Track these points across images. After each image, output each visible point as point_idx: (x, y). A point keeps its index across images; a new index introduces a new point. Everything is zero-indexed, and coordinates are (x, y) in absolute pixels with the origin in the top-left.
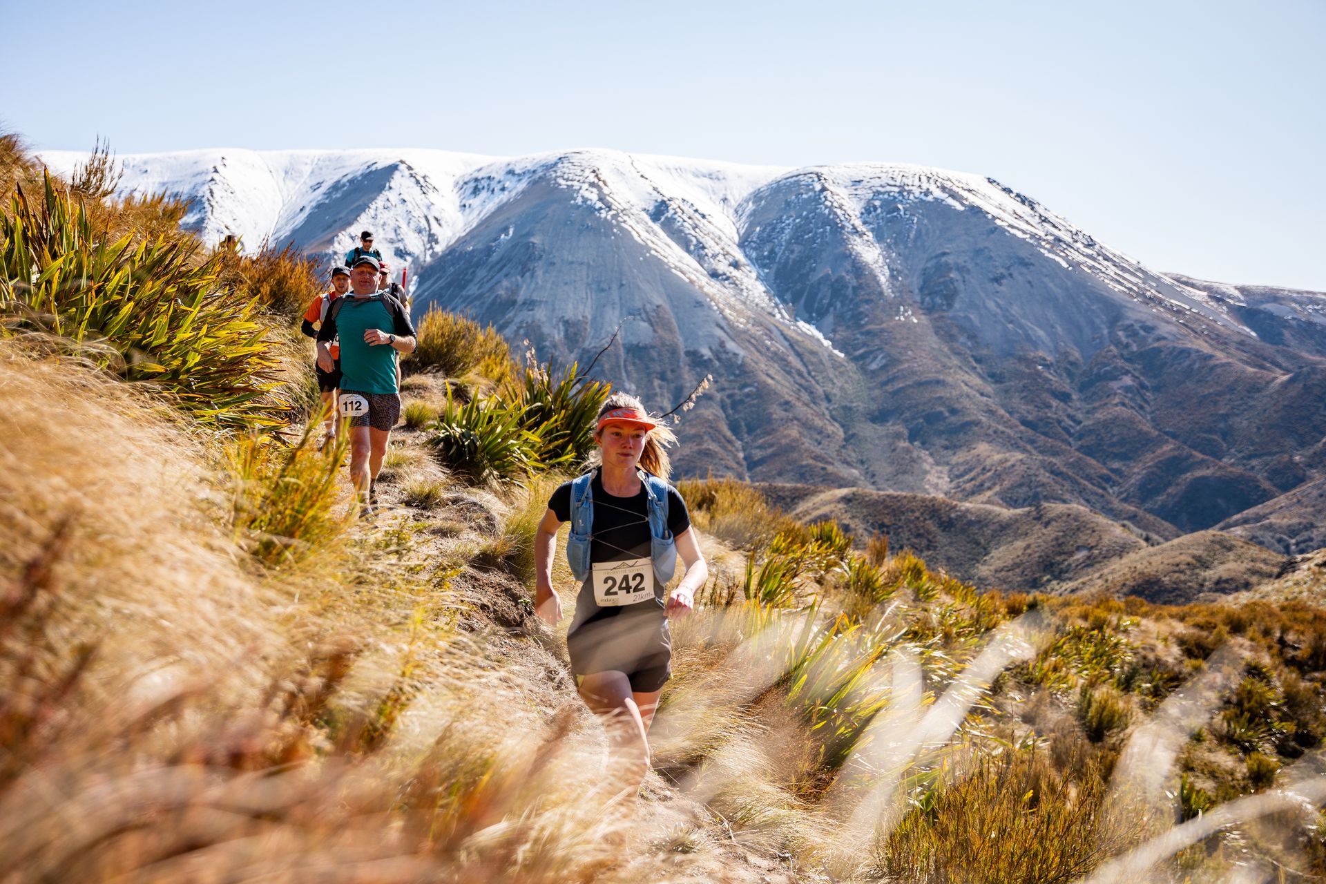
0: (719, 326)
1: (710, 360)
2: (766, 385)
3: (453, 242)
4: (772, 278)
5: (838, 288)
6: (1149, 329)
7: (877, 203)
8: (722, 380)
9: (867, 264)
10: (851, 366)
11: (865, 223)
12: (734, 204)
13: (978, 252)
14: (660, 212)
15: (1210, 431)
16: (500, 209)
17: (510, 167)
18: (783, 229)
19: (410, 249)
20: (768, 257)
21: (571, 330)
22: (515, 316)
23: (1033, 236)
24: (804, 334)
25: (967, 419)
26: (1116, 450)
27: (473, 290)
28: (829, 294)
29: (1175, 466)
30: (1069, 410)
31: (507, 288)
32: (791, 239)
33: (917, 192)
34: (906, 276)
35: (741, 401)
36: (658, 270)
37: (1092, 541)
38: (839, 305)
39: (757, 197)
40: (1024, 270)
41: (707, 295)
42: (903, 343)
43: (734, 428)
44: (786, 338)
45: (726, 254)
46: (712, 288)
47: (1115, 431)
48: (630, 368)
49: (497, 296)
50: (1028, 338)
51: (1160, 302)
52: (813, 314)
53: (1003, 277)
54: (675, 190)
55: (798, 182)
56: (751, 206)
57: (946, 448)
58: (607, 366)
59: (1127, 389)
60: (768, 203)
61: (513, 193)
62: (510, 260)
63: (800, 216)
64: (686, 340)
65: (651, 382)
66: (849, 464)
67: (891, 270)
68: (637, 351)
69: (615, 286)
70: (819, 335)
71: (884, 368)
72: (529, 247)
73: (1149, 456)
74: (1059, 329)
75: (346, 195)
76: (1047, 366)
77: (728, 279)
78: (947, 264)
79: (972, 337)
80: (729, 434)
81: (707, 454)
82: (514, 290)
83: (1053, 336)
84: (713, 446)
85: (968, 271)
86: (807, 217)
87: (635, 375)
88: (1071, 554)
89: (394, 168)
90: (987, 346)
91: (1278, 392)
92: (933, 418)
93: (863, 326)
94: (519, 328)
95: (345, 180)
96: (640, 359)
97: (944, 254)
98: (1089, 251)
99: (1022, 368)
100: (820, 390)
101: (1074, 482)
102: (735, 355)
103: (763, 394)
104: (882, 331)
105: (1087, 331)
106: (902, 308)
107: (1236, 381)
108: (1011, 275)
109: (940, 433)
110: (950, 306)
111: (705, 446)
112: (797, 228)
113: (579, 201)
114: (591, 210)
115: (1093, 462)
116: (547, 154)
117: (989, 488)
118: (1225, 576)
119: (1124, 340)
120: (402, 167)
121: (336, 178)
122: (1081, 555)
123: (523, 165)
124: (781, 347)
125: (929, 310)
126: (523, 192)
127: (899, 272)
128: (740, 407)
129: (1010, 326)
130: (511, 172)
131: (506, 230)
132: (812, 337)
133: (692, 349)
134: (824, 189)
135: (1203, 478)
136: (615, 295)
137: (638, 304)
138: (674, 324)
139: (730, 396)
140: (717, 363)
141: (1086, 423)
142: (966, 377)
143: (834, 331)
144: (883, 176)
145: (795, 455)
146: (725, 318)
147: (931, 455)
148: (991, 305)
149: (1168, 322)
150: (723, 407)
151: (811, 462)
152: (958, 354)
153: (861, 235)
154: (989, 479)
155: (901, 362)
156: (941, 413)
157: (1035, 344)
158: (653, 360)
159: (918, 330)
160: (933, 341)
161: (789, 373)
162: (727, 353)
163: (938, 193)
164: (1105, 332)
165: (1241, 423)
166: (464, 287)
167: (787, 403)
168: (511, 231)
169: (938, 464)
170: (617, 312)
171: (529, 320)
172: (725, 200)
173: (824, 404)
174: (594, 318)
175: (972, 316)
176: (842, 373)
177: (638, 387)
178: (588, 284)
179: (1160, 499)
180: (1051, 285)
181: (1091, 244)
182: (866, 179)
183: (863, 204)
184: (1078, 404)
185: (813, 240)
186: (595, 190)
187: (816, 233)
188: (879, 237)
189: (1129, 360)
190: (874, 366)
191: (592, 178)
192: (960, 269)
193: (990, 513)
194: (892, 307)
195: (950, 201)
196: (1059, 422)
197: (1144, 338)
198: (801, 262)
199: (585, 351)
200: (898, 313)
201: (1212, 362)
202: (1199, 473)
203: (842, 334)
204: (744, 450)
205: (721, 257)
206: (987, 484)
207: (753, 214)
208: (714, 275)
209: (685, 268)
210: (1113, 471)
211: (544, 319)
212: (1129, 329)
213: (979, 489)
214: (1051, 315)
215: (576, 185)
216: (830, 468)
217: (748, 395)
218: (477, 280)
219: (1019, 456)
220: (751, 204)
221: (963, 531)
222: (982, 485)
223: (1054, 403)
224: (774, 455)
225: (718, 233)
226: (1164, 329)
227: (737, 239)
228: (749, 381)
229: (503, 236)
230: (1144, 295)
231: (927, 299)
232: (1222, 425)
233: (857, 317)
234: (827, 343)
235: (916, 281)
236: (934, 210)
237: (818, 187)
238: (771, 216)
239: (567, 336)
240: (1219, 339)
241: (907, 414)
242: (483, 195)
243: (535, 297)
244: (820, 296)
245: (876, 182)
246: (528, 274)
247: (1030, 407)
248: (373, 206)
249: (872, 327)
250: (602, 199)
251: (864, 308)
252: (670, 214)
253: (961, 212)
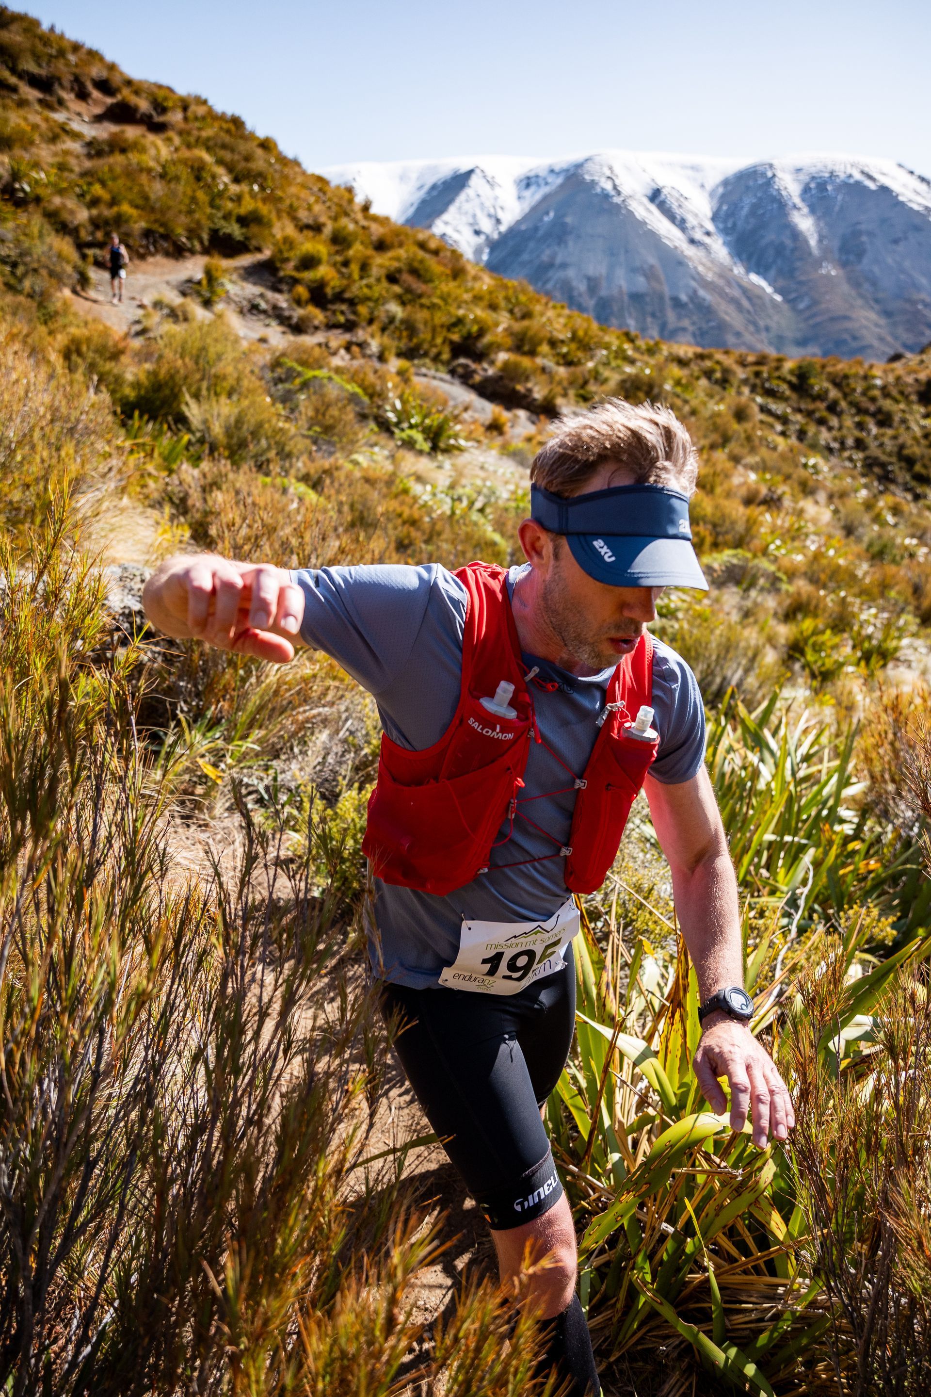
0: (694, 278)
1: (686, 304)
2: (725, 320)
3: (512, 223)
4: (734, 243)
5: (780, 250)
7: (813, 185)
8: (695, 318)
9: (802, 232)
10: (786, 307)
11: (803, 200)
12: (709, 188)
13: (884, 221)
14: (655, 196)
16: (545, 198)
17: (552, 167)
18: (743, 207)
19: (484, 229)
20: (732, 228)
21: (592, 284)
22: (554, 274)
23: (925, 208)
24: (753, 283)
25: (864, 343)
27: (525, 257)
28: (773, 254)
31: (549, 256)
32: (749, 214)
33: (843, 176)
34: (830, 240)
36: (653, 237)
38: (780, 262)
39: (726, 183)
40: (917, 233)
41: (686, 256)
42: (824, 290)
44: (740, 286)
45: (702, 226)
46: (690, 251)
48: (631, 310)
49: (542, 261)
50: (915, 285)
52: (761, 269)
53: (900, 239)
54: (666, 180)
55: (755, 172)
56: (721, 190)
60: (734, 187)
61: (554, 187)
62: (551, 235)
63: (756, 197)
64: (671, 289)
65: (644, 320)
67: (820, 235)
68: (636, 298)
69: (623, 251)
70: (763, 283)
71: (808, 308)
72: (564, 225)
75: (440, 193)
76: (926, 305)
77: (702, 244)
78: (860, 231)
79: (874, 284)
82: (553, 256)
85: (876, 235)
86: (761, 198)
87: (634, 315)
89: (471, 172)
90: (884, 291)
92: (839, 343)
93: (796, 277)
95: (440, 182)
96: (639, 303)
97: (859, 223)
99: (908, 306)
100: (762, 323)
102: (704, 299)
103: (722, 327)
104: (810, 280)
106: (825, 264)
108: (907, 238)
110: (860, 261)
112: (754, 206)
114: (606, 196)
116: (579, 157)
120: (478, 171)
121: (434, 181)
123: (560, 165)
124: (736, 293)
125: (844, 264)
126: (561, 185)
127: (826, 237)
129: (902, 277)
130: (552, 171)
131: (547, 213)
132: (760, 287)
133: (674, 295)
134: (774, 176)
136: (623, 258)
137: (638, 264)
138: (662, 277)
140: (692, 306)
142: (867, 314)
143: (776, 281)
144: (819, 164)
146: (698, 273)
148: (889, 260)
152: (861, 296)
153: (799, 209)
156: (846, 339)
157: (919, 289)
158: (647, 303)
159: (836, 279)
160: (845, 288)
161: (742, 311)
162: (699, 297)
163: (858, 176)
166: (520, 255)
168: (552, 214)
170: (624, 271)
171: (563, 277)
172: (702, 186)
173: (764, 335)
174: (608, 275)
175: (875, 269)
176: (779, 312)
178: (604, 251)
182: (806, 168)
183: (802, 186)
185: (764, 214)
186: (610, 182)
187: (767, 209)
188: (813, 210)
190: (801, 306)
191: (608, 173)
192: (870, 234)
194: (818, 264)
195: (868, 182)
198: (755, 231)
199: (601, 298)
200: (822, 267)
203: (781, 283)
205: (698, 228)
207: (723, 196)
208: (692, 241)
209: (672, 236)
211: (573, 276)
215: (597, 178)
217: (713, 328)
218: (528, 250)
220: (721, 188)
225: (697, 211)
227: (709, 214)
228: (713, 317)
229: (546, 218)
231: (844, 258)
233: (793, 271)
234: (769, 290)
235: (836, 244)
236: (854, 189)
237: (769, 174)
238: (735, 198)
239: (589, 287)
242: (533, 188)
243: (568, 260)
244: (767, 255)
245: (813, 170)
246: (563, 245)
248: (458, 199)
249: (803, 278)
250: (615, 187)
251: (798, 264)
252: (662, 197)
253: (873, 192)
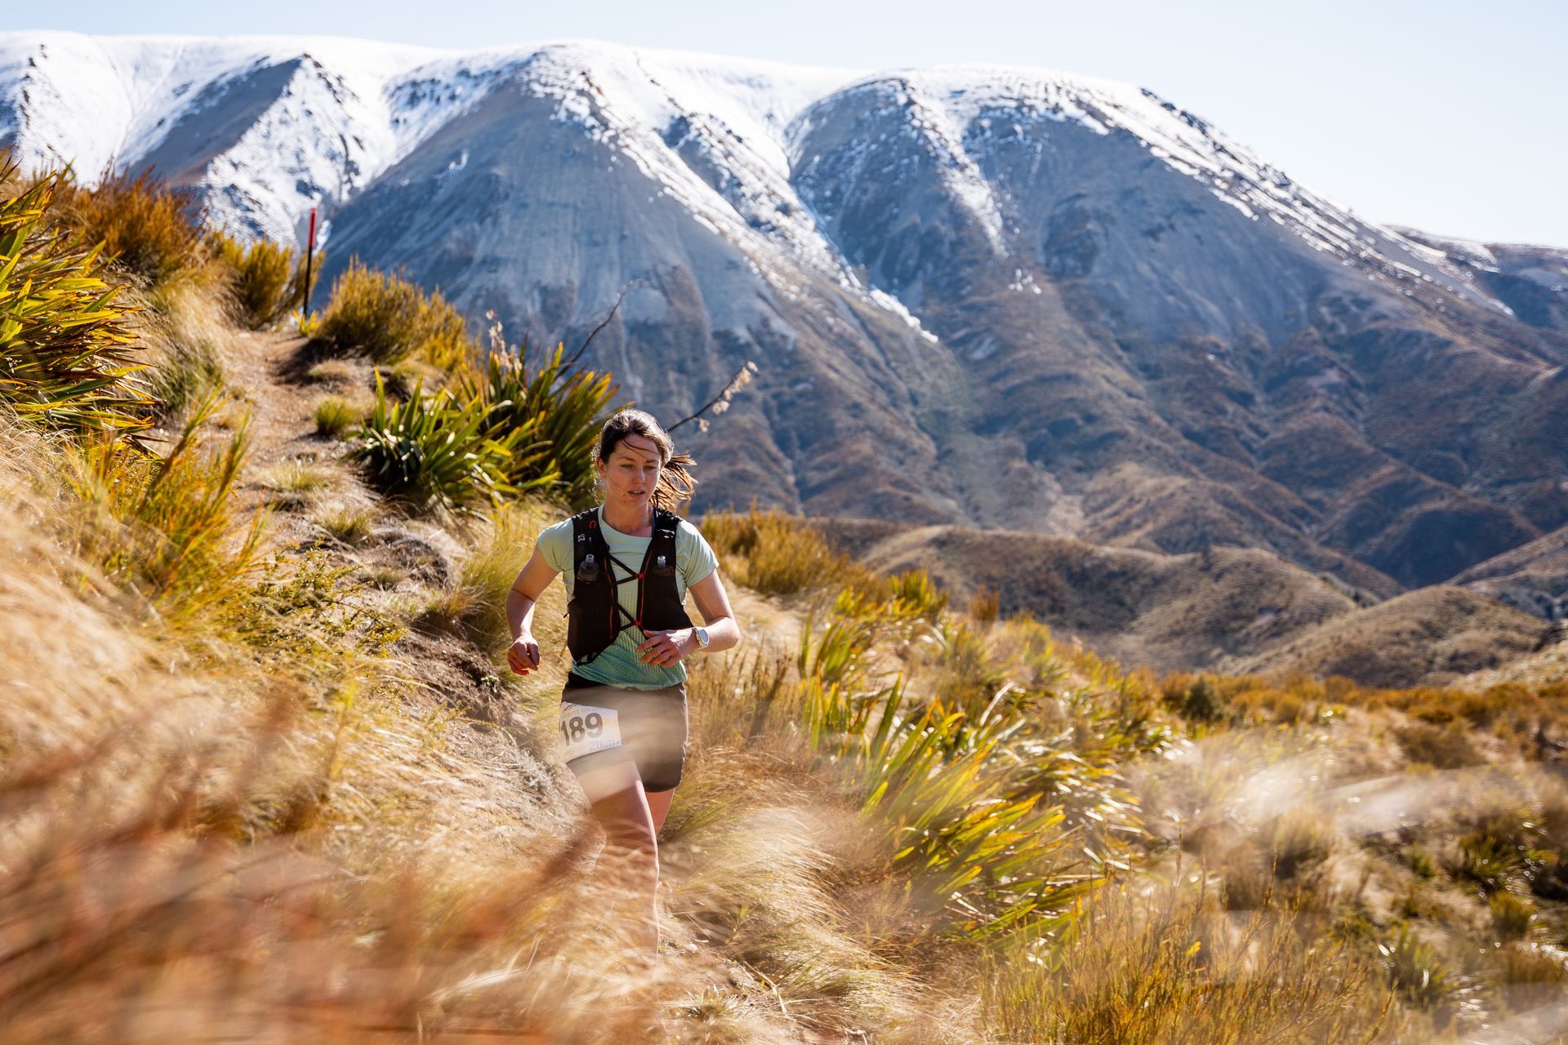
0: (761, 296)
1: (748, 345)
2: (826, 381)
3: (381, 172)
4: (836, 228)
5: (929, 244)
6: (1363, 304)
7: (986, 123)
8: (765, 374)
9: (970, 210)
10: (947, 355)
11: (968, 151)
12: (783, 121)
13: (1127, 194)
14: (677, 132)
15: (1446, 447)
16: (449, 126)
17: (463, 66)
18: (852, 160)
19: (319, 181)
20: (831, 199)
21: (551, 301)
22: (471, 279)
23: (1204, 171)
24: (881, 309)
25: (1108, 429)
26: (1315, 473)
27: (409, 242)
28: (917, 251)
29: (1396, 495)
30: (1252, 419)
31: (459, 241)
32: (864, 172)
33: (1042, 108)
34: (1025, 228)
35: (792, 404)
36: (674, 213)
37: (1280, 602)
38: (930, 267)
39: (816, 112)
40: (1191, 220)
41: (744, 252)
42: (1020, 323)
43: (782, 441)
44: (855, 314)
45: (772, 194)
46: (751, 242)
47: (1314, 447)
48: (635, 355)
49: (445, 252)
50: (1195, 316)
51: (1379, 266)
52: (894, 279)
53: (1161, 229)
54: (698, 102)
55: (873, 94)
56: (807, 126)
57: (1079, 470)
58: (601, 353)
59: (1332, 388)
60: (831, 122)
61: (468, 104)
62: (463, 200)
63: (875, 141)
64: (714, 316)
65: (664, 375)
66: (942, 492)
67: (1005, 218)
68: (644, 331)
69: (613, 238)
70: (902, 310)
71: (992, 357)
72: (490, 181)
73: (1361, 482)
74: (1239, 304)
75: (224, 104)
76: (1221, 356)
77: (774, 229)
78: (1083, 211)
79: (1117, 314)
80: (774, 449)
81: (743, 477)
82: (470, 242)
83: (1231, 313)
84: (752, 467)
85: (1113, 221)
86: (886, 143)
87: (641, 365)
88: (1251, 618)
89: (293, 65)
90: (1138, 327)
91: (1541, 393)
92: (1060, 428)
93: (962, 298)
94: (476, 297)
95: (223, 81)
96: (650, 342)
97: (1079, 196)
98: (1282, 193)
99: (1186, 357)
100: (902, 388)
101: (1256, 518)
102: (784, 337)
103: (823, 393)
104: (991, 304)
105: (1278, 306)
106: (1019, 273)
107: (1483, 378)
108: (1172, 227)
109: (1070, 449)
110: (1087, 269)
111: (740, 466)
112: (872, 158)
113: (562, 115)
114: (580, 128)
115: (1283, 490)
116: (518, 49)
117: (1138, 527)
118: (1463, 649)
119: (1329, 319)
120: (307, 63)
121: (210, 77)
122: (1264, 620)
123: (481, 63)
124: (849, 327)
125: (1057, 275)
126: (482, 103)
127: (1016, 222)
128: (790, 412)
129: (1171, 299)
130: (464, 73)
131: (456, 157)
132: (892, 314)
133: (722, 329)
134: (910, 103)
135: (1436, 513)
136: (613, 252)
137: (646, 264)
138: (698, 293)
139: (776, 396)
140: (758, 349)
141: (1276, 435)
142: (1108, 371)
143: (923, 304)
144: (995, 84)
145: (867, 480)
146: (769, 285)
147: (1058, 479)
148: (1144, 269)
149: (1390, 294)
150: (767, 411)
151: (889, 489)
152: (1097, 338)
153: (963, 168)
154: (1138, 514)
155: (1015, 349)
156: (1072, 421)
157: (1205, 325)
158: (667, 344)
159: (1042, 303)
160: (1062, 319)
161: (859, 363)
162: (772, 334)
163: (1071, 109)
164: (1303, 307)
165: (1489, 436)
166: (395, 238)
167: (856, 406)
168: (464, 159)
169: (1067, 492)
170: (616, 276)
171: (491, 286)
172: (770, 116)
173: (908, 408)
174: (584, 284)
175: (1117, 285)
176: (934, 365)
177: (646, 382)
178: (575, 236)
179: (1376, 541)
180: (1228, 241)
181: (1284, 184)
182: (970, 89)
183: (965, 124)
184: (1264, 409)
185: (894, 175)
186: (585, 101)
187: (899, 166)
188: (988, 171)
189: (1335, 348)
190: (979, 355)
191: (581, 83)
192: (1102, 218)
193: (1138, 561)
194: (1006, 272)
195: (1089, 121)
196: (1237, 434)
197: (1356, 317)
198: (877, 206)
199: (571, 331)
200: (1013, 279)
201: (1450, 351)
202: (1430, 506)
203: (935, 308)
204: (795, 471)
205: (764, 199)
206: (1136, 521)
207: (811, 137)
208: (755, 223)
209: (713, 213)
210: (1311, 502)
211: (511, 284)
212: (1334, 303)
213: (1124, 528)
214: (1227, 283)
215: (558, 93)
216: (916, 499)
217: (801, 395)
218: (415, 227)
219: (1180, 481)
220: (807, 123)
221: (1102, 586)
222: (1128, 521)
223: (1231, 407)
224: (838, 479)
225: (760, 164)
226: (1385, 304)
227: (787, 173)
228: (802, 375)
229: (452, 166)
230: (1357, 256)
231: (1055, 260)
232: (1462, 439)
233: (956, 285)
234: (913, 322)
235: (1039, 235)
236: (1066, 134)
237: (902, 100)
238: (836, 141)
239: (544, 308)
240: (1460, 318)
241: (1025, 423)
242: (425, 105)
243: (500, 252)
244: (904, 254)
245: (985, 94)
246: (488, 221)
247: (1197, 413)
248: (264, 119)
249: (976, 299)
250: (595, 113)
251: (966, 272)
252: (691, 136)
253: (1104, 137)
